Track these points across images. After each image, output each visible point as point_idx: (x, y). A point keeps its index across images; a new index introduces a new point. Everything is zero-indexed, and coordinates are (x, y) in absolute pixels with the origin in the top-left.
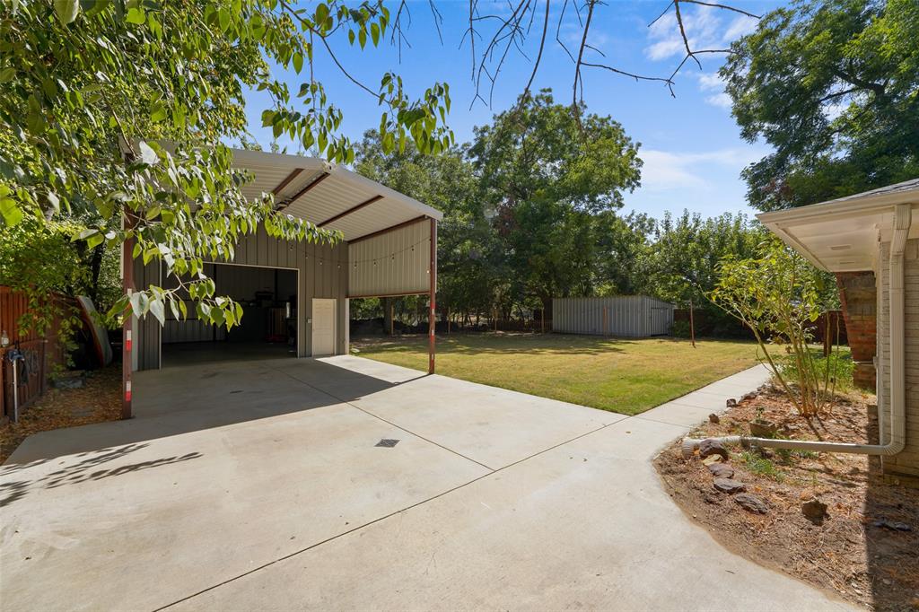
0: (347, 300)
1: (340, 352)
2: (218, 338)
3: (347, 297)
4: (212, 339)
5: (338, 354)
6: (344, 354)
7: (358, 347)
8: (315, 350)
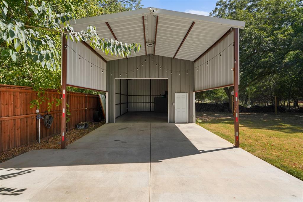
0: (194, 93)
1: (190, 121)
2: (151, 111)
3: (194, 91)
4: (150, 111)
5: (189, 122)
6: (193, 122)
7: (201, 119)
8: (176, 120)
